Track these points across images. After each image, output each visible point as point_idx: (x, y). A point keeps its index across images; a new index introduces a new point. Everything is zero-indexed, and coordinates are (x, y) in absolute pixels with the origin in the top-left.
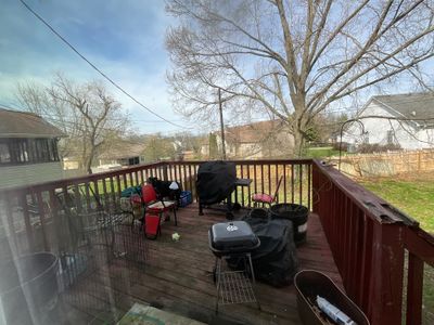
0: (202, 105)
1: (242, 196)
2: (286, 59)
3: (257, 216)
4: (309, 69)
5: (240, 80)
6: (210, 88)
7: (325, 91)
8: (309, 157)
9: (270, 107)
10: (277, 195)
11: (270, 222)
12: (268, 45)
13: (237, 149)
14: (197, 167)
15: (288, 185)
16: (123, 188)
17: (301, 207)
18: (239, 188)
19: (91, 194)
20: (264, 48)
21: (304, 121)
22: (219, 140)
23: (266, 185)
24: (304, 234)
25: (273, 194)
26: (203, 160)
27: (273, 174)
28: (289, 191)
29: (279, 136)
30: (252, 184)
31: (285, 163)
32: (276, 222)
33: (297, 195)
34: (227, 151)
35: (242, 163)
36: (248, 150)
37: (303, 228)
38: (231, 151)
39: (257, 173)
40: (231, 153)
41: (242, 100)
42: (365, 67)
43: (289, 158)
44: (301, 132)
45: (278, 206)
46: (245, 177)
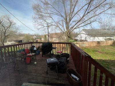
0: (43, 27)
2: (65, 18)
4: (70, 21)
5: (53, 21)
12: (61, 13)
13: (52, 39)
17: (68, 54)
25: (61, 51)
31: (64, 43)
33: (67, 51)
36: (55, 40)
38: (50, 40)
45: (63, 54)
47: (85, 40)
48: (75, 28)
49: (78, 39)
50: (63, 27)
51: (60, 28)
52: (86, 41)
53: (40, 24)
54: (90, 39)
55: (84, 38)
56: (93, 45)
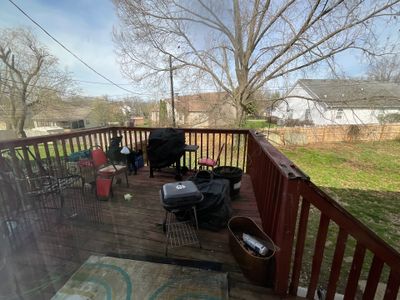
0: (152, 71)
1: (190, 160)
2: (234, 34)
3: (201, 177)
4: (253, 48)
5: (191, 50)
6: (161, 54)
7: (264, 70)
8: (247, 127)
9: (217, 80)
10: (218, 159)
11: (212, 181)
12: (219, 17)
13: (186, 118)
14: (148, 134)
15: (229, 152)
16: (69, 152)
17: (237, 168)
18: (187, 153)
19: (31, 158)
20: (215, 20)
21: (245, 95)
22: (169, 107)
23: (210, 151)
24: (238, 190)
25: (216, 158)
26: (153, 126)
27: (217, 142)
28: (229, 156)
29: (224, 108)
30: (199, 151)
31: (227, 132)
32: (217, 181)
33: (235, 160)
34: (177, 119)
35: (190, 131)
36: (196, 119)
37: (237, 186)
38: (180, 119)
39: (203, 141)
40: (180, 121)
41: (192, 70)
42: (296, 52)
43: (231, 128)
44: (242, 105)
45: (220, 168)
46: (193, 144)
47: (303, 119)
48: (270, 77)
49: (280, 116)
50: (227, 72)
51: (214, 76)
52: (308, 123)
53: (144, 61)
54: (325, 117)
55: (302, 113)
56: (332, 139)
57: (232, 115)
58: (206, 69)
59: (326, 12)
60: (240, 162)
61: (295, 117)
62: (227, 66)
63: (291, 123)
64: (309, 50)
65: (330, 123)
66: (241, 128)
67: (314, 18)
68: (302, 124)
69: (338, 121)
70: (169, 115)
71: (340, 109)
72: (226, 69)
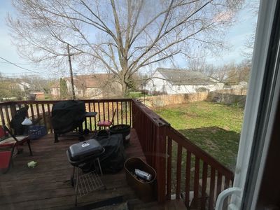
2: (116, 36)
3: (101, 135)
4: (129, 46)
5: (85, 42)
7: (138, 61)
8: (130, 97)
9: (107, 65)
10: (113, 121)
13: (84, 92)
15: (120, 114)
17: (126, 125)
18: (88, 118)
20: (102, 25)
21: (127, 76)
22: (69, 84)
23: (106, 115)
24: (129, 140)
25: (111, 121)
27: (111, 109)
28: (120, 117)
29: (112, 84)
30: (97, 116)
31: (117, 101)
32: (114, 136)
33: (124, 120)
34: (76, 93)
35: (89, 101)
36: (92, 93)
37: (128, 137)
38: (79, 93)
39: (99, 108)
40: (79, 95)
41: (87, 57)
42: (154, 52)
43: (119, 98)
44: (126, 83)
45: (114, 127)
46: (92, 111)
47: (161, 91)
48: (141, 65)
49: (149, 90)
50: (114, 60)
51: (104, 62)
52: (164, 93)
53: (43, 46)
54: (173, 90)
55: (161, 87)
56: (177, 102)
57: (119, 89)
58: (98, 57)
59: (167, 33)
60: (127, 120)
61: (157, 90)
62: (113, 56)
63: (156, 94)
64: (161, 52)
65: (175, 93)
66: (126, 98)
67: (161, 35)
68: (162, 94)
69: (179, 92)
70: (69, 90)
71: (179, 85)
72: (112, 58)
